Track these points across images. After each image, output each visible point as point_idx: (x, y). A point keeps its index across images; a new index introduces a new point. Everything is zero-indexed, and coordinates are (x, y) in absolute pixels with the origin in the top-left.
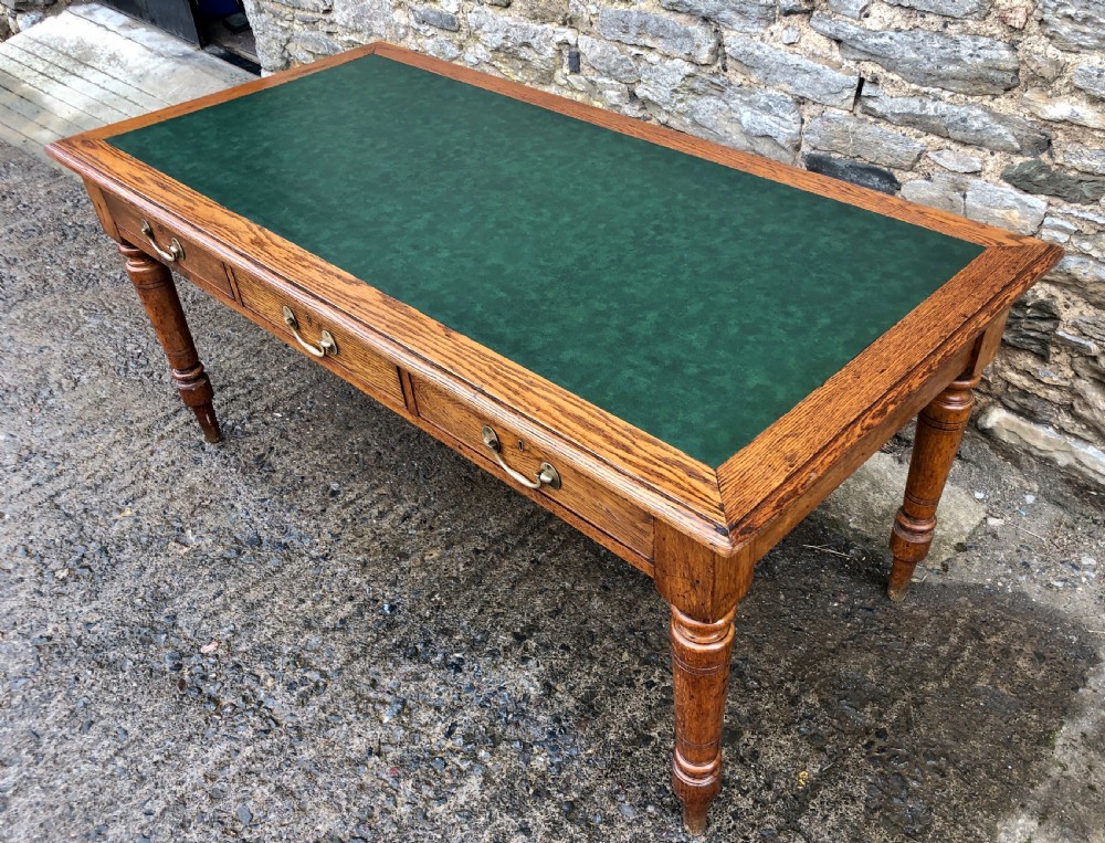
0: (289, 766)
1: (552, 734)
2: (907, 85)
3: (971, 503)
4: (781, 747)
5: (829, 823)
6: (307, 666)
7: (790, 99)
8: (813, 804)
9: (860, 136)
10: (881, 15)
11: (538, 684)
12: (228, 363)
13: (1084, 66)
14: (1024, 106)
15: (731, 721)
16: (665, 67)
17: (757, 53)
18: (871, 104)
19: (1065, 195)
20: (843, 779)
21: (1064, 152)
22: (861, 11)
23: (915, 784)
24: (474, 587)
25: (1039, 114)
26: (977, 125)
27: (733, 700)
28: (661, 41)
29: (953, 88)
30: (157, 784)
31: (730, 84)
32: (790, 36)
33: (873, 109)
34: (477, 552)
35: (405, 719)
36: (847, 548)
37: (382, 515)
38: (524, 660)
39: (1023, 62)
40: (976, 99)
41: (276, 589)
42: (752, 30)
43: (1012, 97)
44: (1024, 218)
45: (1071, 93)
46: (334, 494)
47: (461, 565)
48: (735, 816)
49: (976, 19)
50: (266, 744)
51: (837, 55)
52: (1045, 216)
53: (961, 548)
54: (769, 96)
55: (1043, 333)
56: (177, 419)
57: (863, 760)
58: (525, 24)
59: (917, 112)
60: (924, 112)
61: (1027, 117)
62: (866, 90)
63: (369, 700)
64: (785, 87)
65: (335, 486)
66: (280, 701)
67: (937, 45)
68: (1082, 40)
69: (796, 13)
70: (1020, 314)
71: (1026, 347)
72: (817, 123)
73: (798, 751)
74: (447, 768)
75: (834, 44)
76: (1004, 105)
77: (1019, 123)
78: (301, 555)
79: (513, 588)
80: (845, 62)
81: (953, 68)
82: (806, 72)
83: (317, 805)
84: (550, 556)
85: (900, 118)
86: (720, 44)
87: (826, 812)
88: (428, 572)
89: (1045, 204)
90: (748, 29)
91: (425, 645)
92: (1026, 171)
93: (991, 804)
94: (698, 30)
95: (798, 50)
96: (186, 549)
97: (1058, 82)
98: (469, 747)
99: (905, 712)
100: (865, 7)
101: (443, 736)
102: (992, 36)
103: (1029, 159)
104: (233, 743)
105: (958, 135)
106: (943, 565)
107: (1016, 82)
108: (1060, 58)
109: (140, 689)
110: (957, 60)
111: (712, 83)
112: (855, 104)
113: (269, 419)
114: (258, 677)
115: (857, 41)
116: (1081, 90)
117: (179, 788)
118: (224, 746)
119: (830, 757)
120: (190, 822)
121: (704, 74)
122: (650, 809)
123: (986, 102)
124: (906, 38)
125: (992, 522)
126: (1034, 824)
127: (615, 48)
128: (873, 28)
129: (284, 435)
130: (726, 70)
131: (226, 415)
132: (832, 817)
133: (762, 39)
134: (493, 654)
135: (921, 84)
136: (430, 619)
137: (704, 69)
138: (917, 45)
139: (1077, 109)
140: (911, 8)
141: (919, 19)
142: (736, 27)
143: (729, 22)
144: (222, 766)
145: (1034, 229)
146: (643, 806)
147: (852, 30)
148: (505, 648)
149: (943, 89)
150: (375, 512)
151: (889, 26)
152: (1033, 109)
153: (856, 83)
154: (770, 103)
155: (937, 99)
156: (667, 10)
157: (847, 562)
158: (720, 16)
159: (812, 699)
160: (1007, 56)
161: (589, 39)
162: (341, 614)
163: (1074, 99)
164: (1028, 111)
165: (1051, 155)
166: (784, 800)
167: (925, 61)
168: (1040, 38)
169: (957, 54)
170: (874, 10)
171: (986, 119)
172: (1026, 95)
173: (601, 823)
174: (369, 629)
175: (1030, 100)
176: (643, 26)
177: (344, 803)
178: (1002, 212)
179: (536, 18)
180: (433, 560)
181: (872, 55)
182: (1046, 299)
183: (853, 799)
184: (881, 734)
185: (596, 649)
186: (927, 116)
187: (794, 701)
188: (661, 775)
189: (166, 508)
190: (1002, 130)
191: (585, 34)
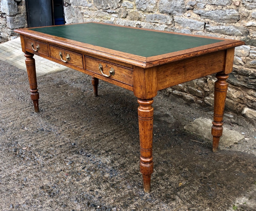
0: (39, 171)
1: (111, 170)
2: (216, 23)
3: (240, 135)
4: (175, 178)
5: (186, 194)
6: (49, 153)
7: (189, 30)
8: (182, 190)
10: (208, 7)
11: (110, 161)
12: (44, 99)
13: (254, 12)
14: (242, 24)
15: (162, 172)
16: (161, 26)
17: (181, 20)
18: (208, 28)
19: (254, 44)
20: (192, 186)
21: (252, 33)
22: (204, 7)
23: (213, 189)
24: (97, 142)
25: (245, 25)
26: (232, 30)
27: (164, 168)
28: (160, 20)
29: (226, 22)
30: (4, 172)
31: (176, 29)
32: (189, 15)
33: (208, 30)
34: (100, 135)
35: (72, 165)
36: (203, 141)
37: (76, 127)
38: (107, 156)
39: (240, 14)
40: (231, 24)
41: (45, 139)
42: (180, 15)
43: (239, 22)
44: (246, 52)
45: (252, 19)
46: (65, 123)
47: (95, 138)
48: (159, 190)
49: (229, 5)
50: (34, 167)
51: (199, 18)
52: (250, 50)
53: (236, 143)
54: (184, 30)
55: (254, 83)
56: (29, 108)
57: (198, 182)
58: (129, 21)
59: (218, 29)
60: (220, 29)
61: (243, 27)
62: (206, 25)
63: (64, 161)
64: (188, 27)
65: (65, 121)
66: (40, 159)
67: (221, 12)
68: (252, 6)
69: (190, 9)
70: (248, 78)
71: (251, 87)
73: (180, 179)
74: (81, 175)
75: (199, 16)
76: (238, 24)
77: (241, 28)
78: (53, 133)
79: (108, 142)
80: (201, 19)
81: (225, 17)
82: (193, 23)
83: (45, 179)
84: (119, 137)
85: (214, 31)
86: (173, 20)
87: (185, 192)
88: (86, 138)
89: (250, 47)
90: (179, 15)
91: (81, 152)
92: (244, 40)
93: (235, 195)
94: (168, 17)
95: (190, 18)
96: (24, 130)
97: (249, 17)
98: (88, 171)
99: (213, 174)
100: (205, 6)
101: (81, 169)
102: (233, 9)
103: (245, 37)
104: (26, 166)
105: (228, 33)
106: (230, 146)
107: (239, 19)
108: (248, 11)
109: (5, 154)
110: (226, 15)
111: (172, 29)
112: (204, 29)
113: (52, 109)
114: (36, 155)
115: (204, 14)
116: (254, 18)
117: (10, 173)
118: (23, 166)
119: (189, 181)
120: (11, 180)
121: (170, 27)
122: (135, 187)
123: (234, 24)
124: (214, 12)
125: (246, 139)
126: (247, 199)
127: (149, 24)
128: (207, 10)
129: (55, 112)
130: (174, 26)
131: (41, 108)
132: (187, 192)
133: (183, 17)
134: (99, 154)
135: (219, 22)
136: (84, 147)
137: (170, 26)
138: (217, 13)
139: (253, 23)
140: (214, 5)
141: (217, 7)
142: (177, 15)
143: (175, 14)
144: (21, 170)
145: (248, 54)
146: (133, 186)
147: (202, 11)
148: (103, 153)
149: (224, 23)
150: (75, 127)
151: (210, 9)
152: (244, 24)
153: (204, 23)
154: (185, 32)
155: (223, 25)
156: (161, 13)
157: (202, 144)
158: (173, 12)
159: (187, 169)
160: (236, 12)
161: (144, 22)
162: (61, 144)
163: (253, 20)
164: (243, 25)
165: (250, 35)
166: (174, 188)
167: (219, 16)
168: (243, 8)
169: (226, 14)
170: (207, 6)
171: (234, 28)
172: (242, 21)
173: (121, 188)
174: (67, 147)
175: (243, 22)
176: (156, 17)
177: (52, 179)
178: (240, 50)
179: (132, 20)
180: (88, 136)
181: (207, 17)
182: (253, 73)
183: (194, 190)
184: (206, 178)
185: (128, 155)
186: (221, 30)
187: (181, 169)
188: (140, 181)
189: (21, 123)
190: (238, 30)
191: (143, 21)
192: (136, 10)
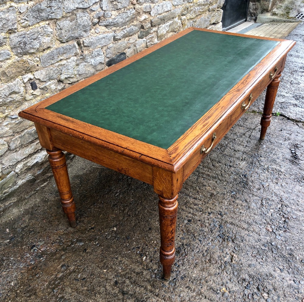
2: (121, 28)
7: (100, 49)
9: (117, 47)
10: (114, 14)
13: (144, 7)
17: (92, 40)
18: (117, 37)
21: (145, 26)
22: (111, 15)
25: (140, 21)
26: (134, 29)
28: (65, 55)
29: (127, 24)
31: (86, 55)
32: (98, 30)
33: (117, 39)
39: (136, 11)
43: (135, 20)
44: (144, 44)
49: (128, 6)
51: (107, 30)
52: (146, 41)
54: (97, 51)
58: (6, 86)
59: (124, 33)
61: (139, 23)
64: (99, 46)
67: (125, 15)
68: (142, 2)
69: (97, 24)
72: (108, 50)
75: (105, 27)
76: (135, 23)
77: (138, 25)
80: (109, 30)
81: (127, 19)
82: (104, 38)
85: (122, 37)
90: (87, 35)
92: (142, 34)
95: (100, 33)
97: (141, 12)
102: (131, 8)
103: (140, 32)
105: (131, 34)
107: (135, 16)
108: (141, 7)
110: (128, 17)
111: (81, 59)
112: (114, 40)
115: (112, 23)
116: (145, 12)
121: (79, 57)
123: (132, 24)
127: (52, 67)
128: (114, 18)
130: (83, 52)
133: (91, 36)
135: (123, 27)
138: (122, 17)
139: (145, 16)
140: (119, 9)
141: (120, 11)
142: (84, 36)
147: (110, 20)
151: (116, 16)
154: (98, 53)
155: (125, 28)
156: (64, 43)
158: (81, 35)
161: (39, 71)
163: (143, 14)
164: (138, 21)
167: (123, 20)
168: (137, 5)
170: (112, 13)
171: (134, 27)
175: (138, 19)
176: (59, 53)
178: (142, 45)
181: (114, 25)
186: (126, 34)
191: (37, 70)
192: (17, 57)
